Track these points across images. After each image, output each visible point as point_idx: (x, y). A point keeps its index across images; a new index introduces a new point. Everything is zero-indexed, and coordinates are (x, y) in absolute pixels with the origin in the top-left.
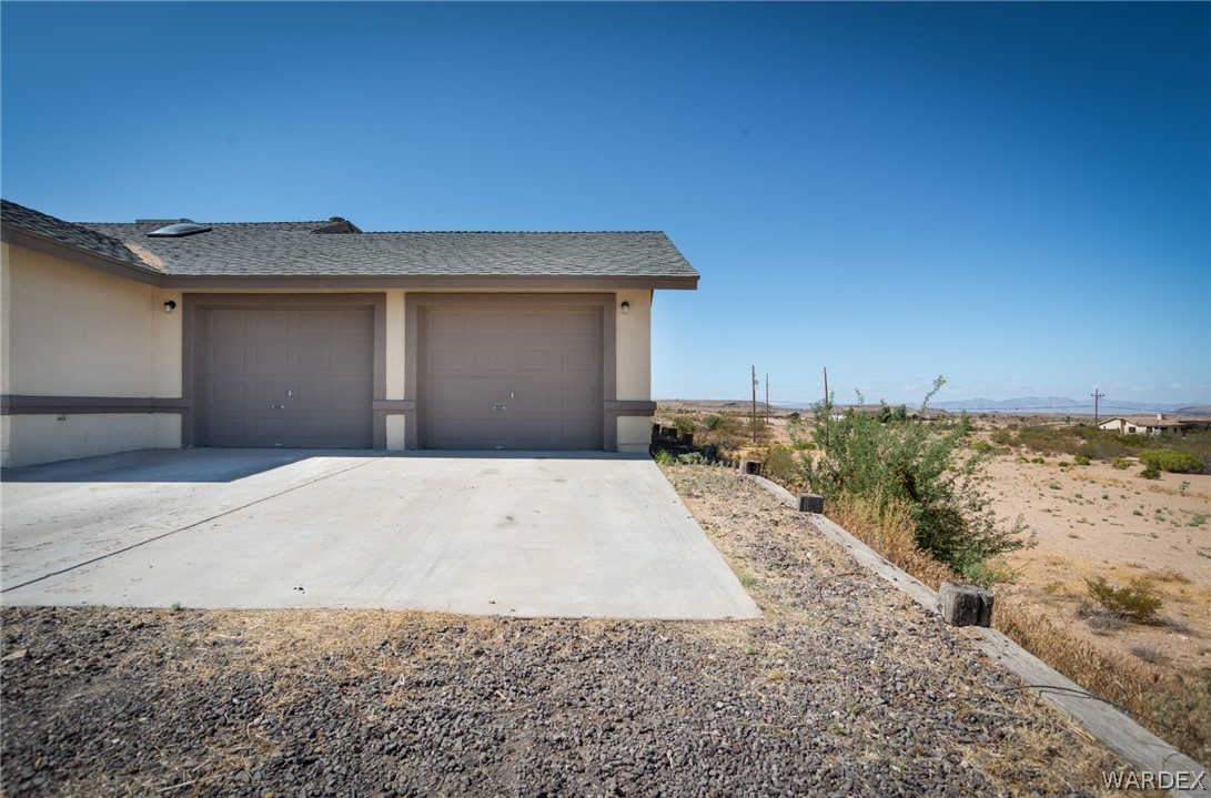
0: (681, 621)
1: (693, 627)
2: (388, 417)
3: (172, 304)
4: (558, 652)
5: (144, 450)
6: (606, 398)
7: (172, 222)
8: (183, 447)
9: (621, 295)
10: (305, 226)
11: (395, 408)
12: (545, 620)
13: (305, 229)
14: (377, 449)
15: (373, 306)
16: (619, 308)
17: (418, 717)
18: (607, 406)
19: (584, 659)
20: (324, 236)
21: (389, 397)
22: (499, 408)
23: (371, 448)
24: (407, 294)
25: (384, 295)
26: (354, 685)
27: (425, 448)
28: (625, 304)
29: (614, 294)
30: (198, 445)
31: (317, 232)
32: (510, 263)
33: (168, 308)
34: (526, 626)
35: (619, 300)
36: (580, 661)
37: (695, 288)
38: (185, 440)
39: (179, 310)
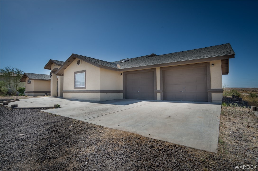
0: (190, 148)
1: (193, 150)
2: (157, 93)
3: (121, 74)
4: (154, 148)
5: (118, 99)
6: (208, 89)
7: (124, 60)
8: (123, 99)
9: (211, 62)
10: (145, 56)
11: (159, 92)
12: (157, 140)
13: (145, 57)
14: (155, 100)
15: (154, 71)
16: (211, 66)
17: (116, 153)
18: (208, 90)
19: (158, 151)
20: (148, 58)
21: (157, 89)
22: (181, 91)
23: (154, 100)
24: (160, 68)
25: (156, 68)
26: (112, 144)
27: (165, 100)
28: (213, 64)
29: (209, 62)
30: (125, 99)
31: (147, 57)
32: (182, 58)
33: (121, 75)
34: (152, 140)
35: (211, 64)
36: (157, 151)
37: (234, 57)
38: (123, 97)
39: (122, 74)
